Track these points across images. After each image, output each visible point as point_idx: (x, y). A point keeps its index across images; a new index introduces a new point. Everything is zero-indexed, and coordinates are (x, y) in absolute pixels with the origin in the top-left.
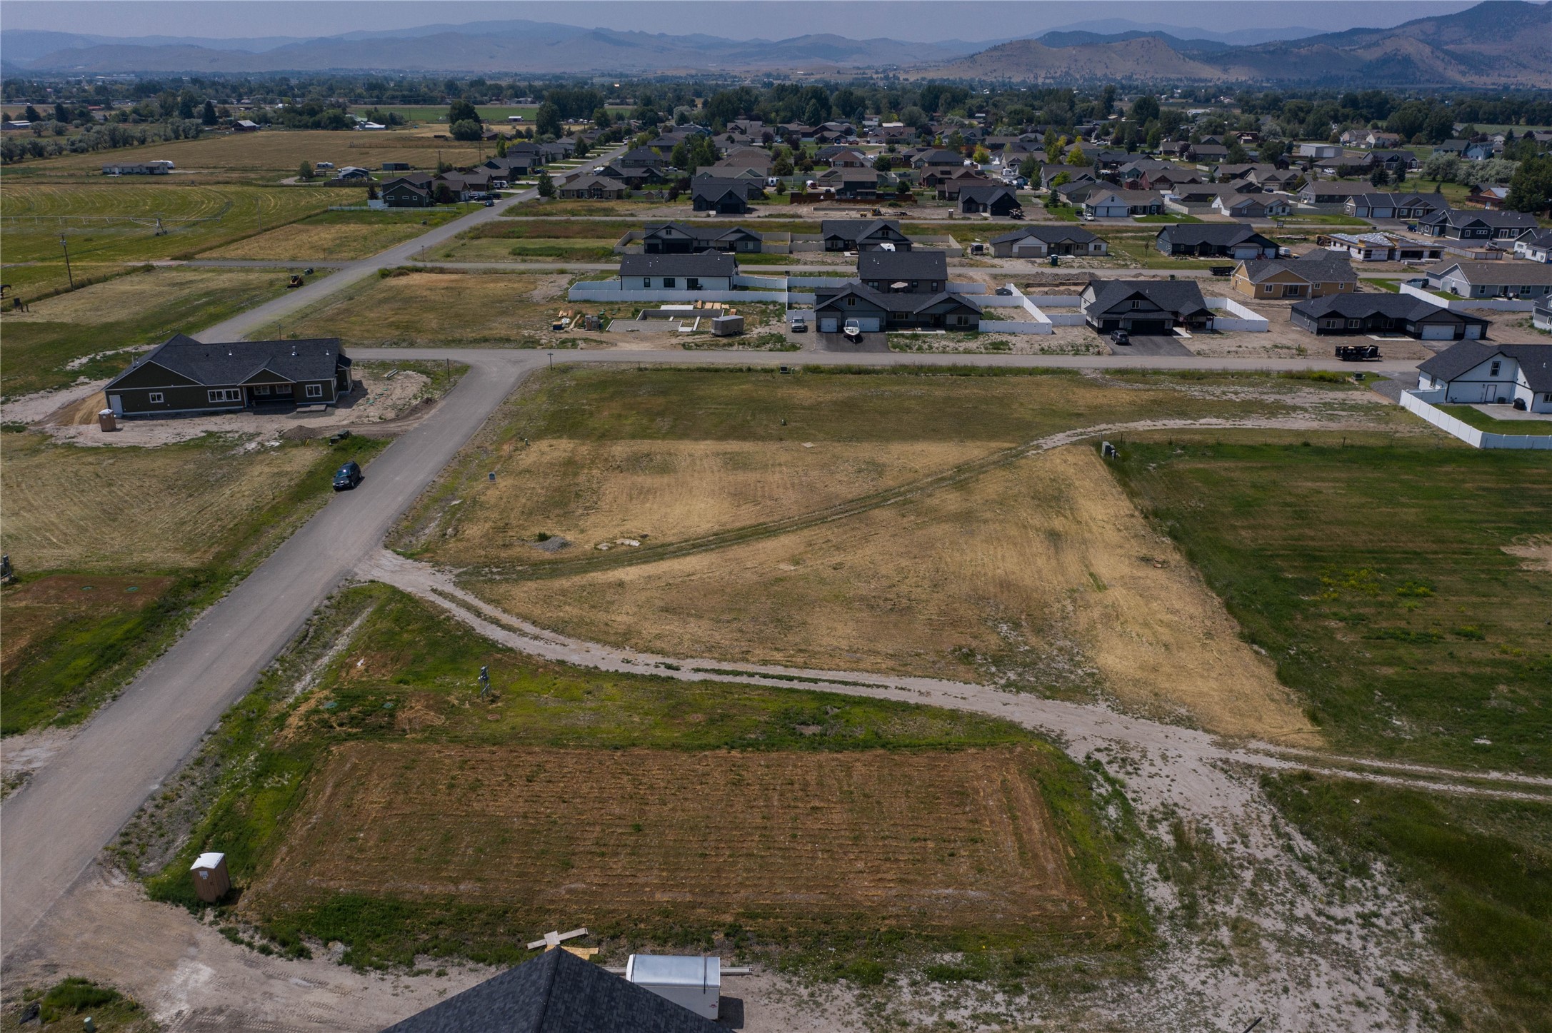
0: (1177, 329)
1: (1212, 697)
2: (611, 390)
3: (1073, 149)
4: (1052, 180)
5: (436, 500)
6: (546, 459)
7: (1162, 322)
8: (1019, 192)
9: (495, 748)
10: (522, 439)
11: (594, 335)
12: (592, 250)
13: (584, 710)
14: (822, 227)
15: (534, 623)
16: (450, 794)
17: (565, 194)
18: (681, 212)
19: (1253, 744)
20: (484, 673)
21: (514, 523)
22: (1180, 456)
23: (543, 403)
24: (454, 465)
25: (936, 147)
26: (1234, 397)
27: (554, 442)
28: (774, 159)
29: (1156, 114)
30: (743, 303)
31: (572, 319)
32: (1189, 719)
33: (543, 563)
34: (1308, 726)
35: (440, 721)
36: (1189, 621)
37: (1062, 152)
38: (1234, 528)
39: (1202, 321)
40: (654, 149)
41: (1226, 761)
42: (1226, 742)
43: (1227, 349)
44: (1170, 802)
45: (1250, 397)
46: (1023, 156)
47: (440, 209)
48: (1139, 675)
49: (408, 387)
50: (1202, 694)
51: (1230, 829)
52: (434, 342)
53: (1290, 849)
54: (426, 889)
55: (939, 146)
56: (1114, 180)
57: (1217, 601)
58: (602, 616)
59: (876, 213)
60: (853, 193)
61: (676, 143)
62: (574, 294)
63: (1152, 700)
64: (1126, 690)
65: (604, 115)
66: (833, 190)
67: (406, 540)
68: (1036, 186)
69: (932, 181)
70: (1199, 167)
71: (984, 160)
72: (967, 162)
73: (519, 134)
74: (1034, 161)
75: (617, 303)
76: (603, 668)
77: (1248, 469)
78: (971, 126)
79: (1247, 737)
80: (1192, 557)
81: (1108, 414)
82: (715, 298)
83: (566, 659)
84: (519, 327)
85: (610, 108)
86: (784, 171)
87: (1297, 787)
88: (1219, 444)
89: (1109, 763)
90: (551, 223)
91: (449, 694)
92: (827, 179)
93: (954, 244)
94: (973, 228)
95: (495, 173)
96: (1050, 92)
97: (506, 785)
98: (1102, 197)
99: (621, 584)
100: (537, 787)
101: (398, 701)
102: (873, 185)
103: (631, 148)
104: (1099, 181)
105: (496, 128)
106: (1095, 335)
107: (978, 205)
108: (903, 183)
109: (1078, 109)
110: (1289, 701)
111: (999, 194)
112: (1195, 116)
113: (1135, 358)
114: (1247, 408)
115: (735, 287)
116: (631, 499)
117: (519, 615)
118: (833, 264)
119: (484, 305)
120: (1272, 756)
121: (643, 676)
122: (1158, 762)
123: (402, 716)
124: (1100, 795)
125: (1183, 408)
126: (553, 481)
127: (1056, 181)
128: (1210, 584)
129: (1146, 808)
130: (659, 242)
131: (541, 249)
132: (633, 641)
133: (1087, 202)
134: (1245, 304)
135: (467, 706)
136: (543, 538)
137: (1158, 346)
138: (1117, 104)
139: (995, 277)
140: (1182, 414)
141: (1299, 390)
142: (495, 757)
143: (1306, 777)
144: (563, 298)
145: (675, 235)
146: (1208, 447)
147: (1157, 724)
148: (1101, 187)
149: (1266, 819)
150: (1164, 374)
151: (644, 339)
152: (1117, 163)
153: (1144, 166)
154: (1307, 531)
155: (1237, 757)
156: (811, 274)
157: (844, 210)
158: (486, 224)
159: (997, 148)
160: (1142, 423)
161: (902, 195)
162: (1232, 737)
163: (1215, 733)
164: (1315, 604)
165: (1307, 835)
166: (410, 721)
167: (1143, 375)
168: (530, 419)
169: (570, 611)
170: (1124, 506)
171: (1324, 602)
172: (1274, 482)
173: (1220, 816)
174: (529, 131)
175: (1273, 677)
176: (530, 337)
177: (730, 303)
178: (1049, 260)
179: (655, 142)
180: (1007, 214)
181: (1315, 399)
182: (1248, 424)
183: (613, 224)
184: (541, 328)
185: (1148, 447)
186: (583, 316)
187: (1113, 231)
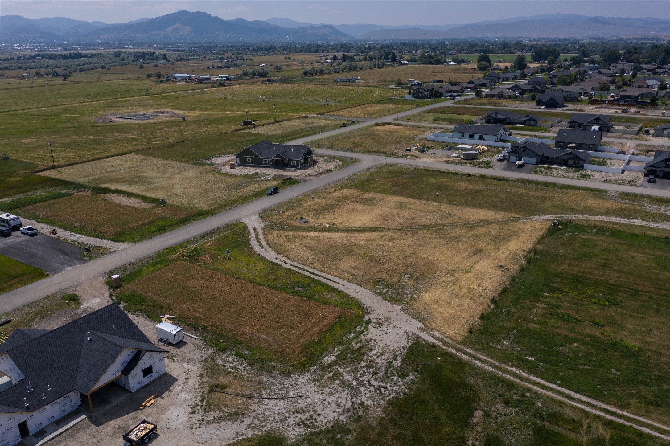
12: (464, 120)
47: (430, 100)
82: (485, 144)
130: (492, 119)
145: (499, 116)
177: (490, 146)
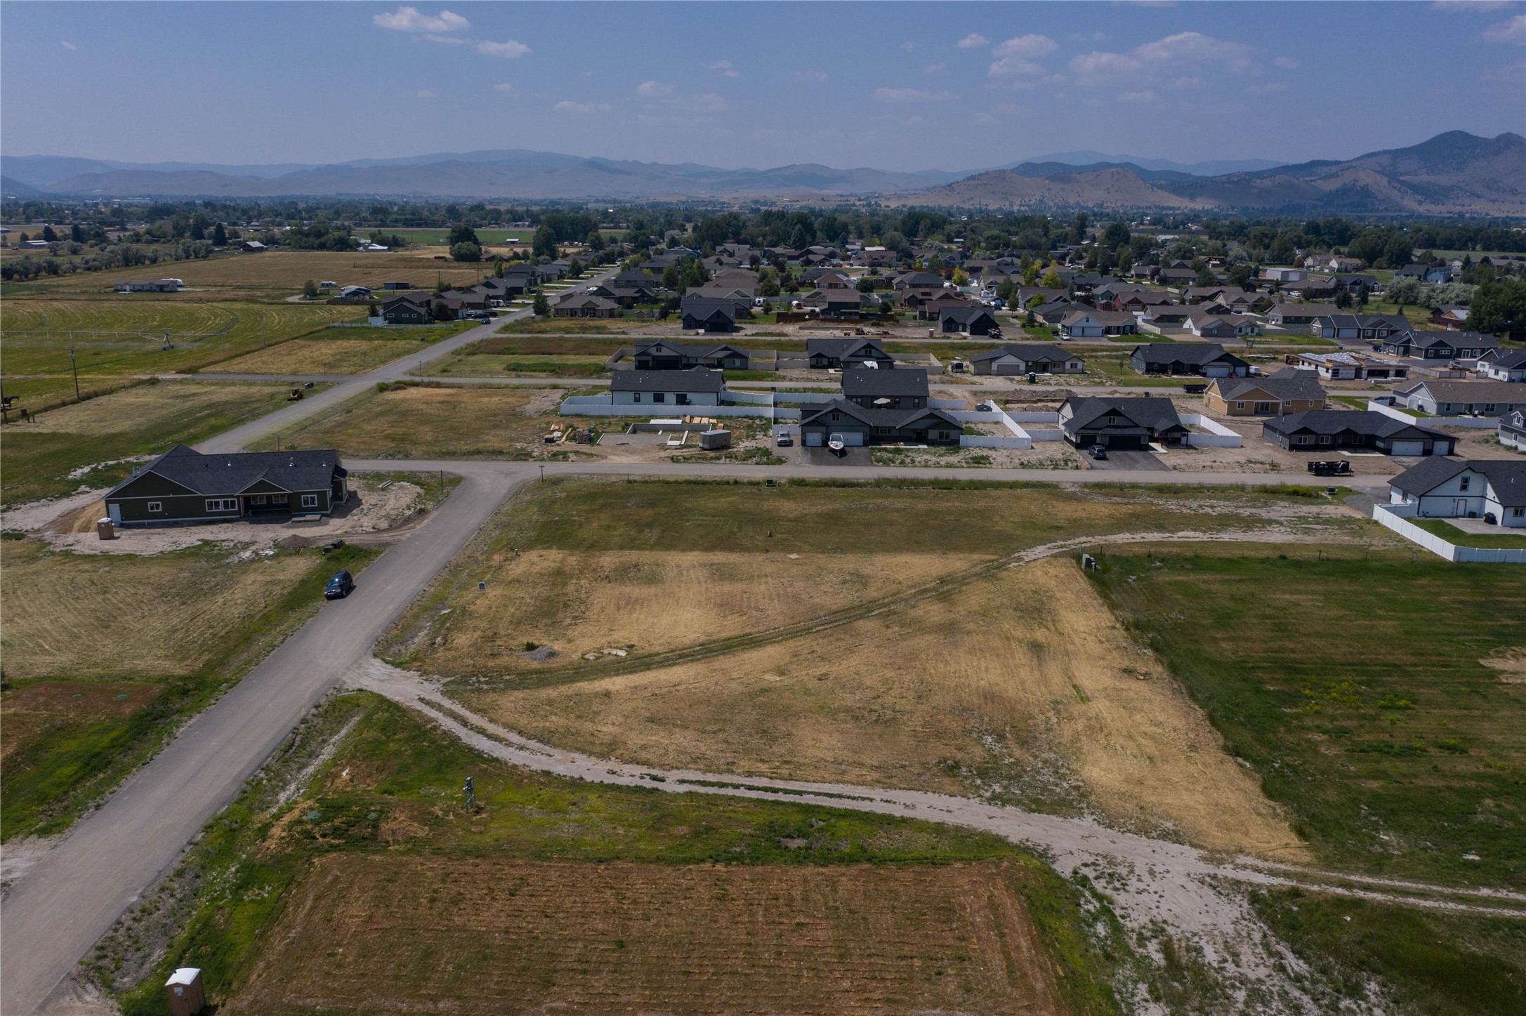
0: (1152, 445)
1: (1198, 810)
2: (601, 501)
3: (1048, 272)
4: (1028, 301)
5: (426, 609)
6: (536, 569)
7: (1138, 438)
8: (997, 313)
9: (478, 861)
10: (512, 549)
11: (585, 448)
12: (585, 366)
13: (568, 821)
14: (808, 345)
15: (520, 733)
16: (431, 908)
17: (560, 313)
18: (670, 330)
19: (1241, 859)
20: (469, 783)
21: (502, 632)
22: (1160, 568)
23: (534, 514)
24: (445, 574)
25: (916, 270)
26: (1210, 511)
27: (544, 552)
28: (761, 280)
29: (1127, 240)
30: (730, 418)
31: (564, 432)
32: (1176, 833)
33: (530, 672)
34: (1295, 840)
35: (422, 832)
36: (1173, 734)
37: (1037, 275)
38: (1214, 640)
39: (1177, 436)
40: (646, 271)
41: (1214, 877)
42: (1214, 857)
43: (1202, 464)
44: (1160, 919)
45: (1226, 511)
46: (1001, 279)
47: (438, 326)
48: (1124, 788)
49: (402, 498)
50: (1188, 808)
51: (1221, 947)
52: (428, 454)
53: (1282, 968)
55: (920, 269)
56: (1088, 302)
57: (1200, 713)
58: (588, 726)
59: (860, 332)
60: (837, 313)
61: (666, 265)
62: (566, 408)
63: (1137, 814)
64: (1112, 803)
65: (598, 238)
66: (817, 310)
67: (395, 649)
68: (1014, 307)
69: (913, 302)
70: (1169, 289)
71: (963, 283)
72: (947, 284)
73: (516, 256)
74: (1011, 283)
75: (608, 417)
76: (588, 779)
77: (1226, 581)
78: (950, 250)
79: (1235, 852)
80: (1174, 670)
81: (1086, 527)
82: (703, 413)
83: (552, 769)
84: (512, 440)
85: (604, 233)
86: (770, 292)
87: (1287, 904)
88: (1197, 557)
89: (1097, 878)
90: (545, 340)
91: (434, 805)
92: (812, 299)
93: (935, 362)
94: (953, 347)
95: (492, 292)
96: (1026, 219)
97: (488, 898)
98: (1077, 317)
99: (607, 694)
100: (519, 901)
101: (382, 812)
102: (856, 305)
103: (623, 270)
104: (1074, 303)
105: (494, 250)
106: (1073, 450)
107: (957, 325)
108: (885, 304)
109: (1052, 236)
110: (1276, 815)
111: (977, 314)
112: (1165, 241)
113: (1113, 472)
114: (1224, 521)
115: (722, 403)
116: (619, 609)
117: (505, 725)
118: (818, 380)
119: (478, 418)
120: (1260, 872)
121: (628, 787)
122: (1146, 878)
123: (385, 827)
124: (1088, 911)
125: (1161, 522)
126: (543, 591)
127: (1032, 302)
128: (1193, 696)
129: (1135, 925)
130: (650, 358)
131: (534, 365)
132: (618, 752)
133: (1063, 322)
134: (1217, 420)
135: (451, 817)
136: (531, 647)
137: (1136, 461)
138: (1089, 230)
139: (975, 394)
140: (1160, 528)
141: (1275, 504)
142: (478, 870)
143: (1295, 893)
144: (555, 412)
145: (665, 352)
146: (1186, 559)
147: (1144, 838)
148: (1075, 309)
149: (1257, 937)
150: (1141, 488)
151: (633, 452)
152: (1091, 285)
153: (1116, 288)
154: (1287, 643)
155: (1225, 873)
156: (796, 390)
157: (828, 329)
158: (482, 341)
159: (975, 271)
160: (1121, 535)
161: (884, 315)
162: (1219, 852)
163: (1202, 848)
164: (1297, 717)
165: (1299, 954)
166: (393, 832)
167: (1120, 489)
168: (521, 530)
169: (557, 721)
170: (1105, 617)
171: (1306, 714)
172: (1253, 595)
173: (1210, 934)
174: (525, 253)
175: (1258, 790)
176: (522, 449)
177: (718, 417)
178: (1027, 377)
179: (647, 264)
180: (986, 333)
181: (1290, 513)
182: (1225, 537)
183: (605, 342)
184: (533, 441)
185: (1127, 560)
186: (574, 429)
187: (1088, 350)
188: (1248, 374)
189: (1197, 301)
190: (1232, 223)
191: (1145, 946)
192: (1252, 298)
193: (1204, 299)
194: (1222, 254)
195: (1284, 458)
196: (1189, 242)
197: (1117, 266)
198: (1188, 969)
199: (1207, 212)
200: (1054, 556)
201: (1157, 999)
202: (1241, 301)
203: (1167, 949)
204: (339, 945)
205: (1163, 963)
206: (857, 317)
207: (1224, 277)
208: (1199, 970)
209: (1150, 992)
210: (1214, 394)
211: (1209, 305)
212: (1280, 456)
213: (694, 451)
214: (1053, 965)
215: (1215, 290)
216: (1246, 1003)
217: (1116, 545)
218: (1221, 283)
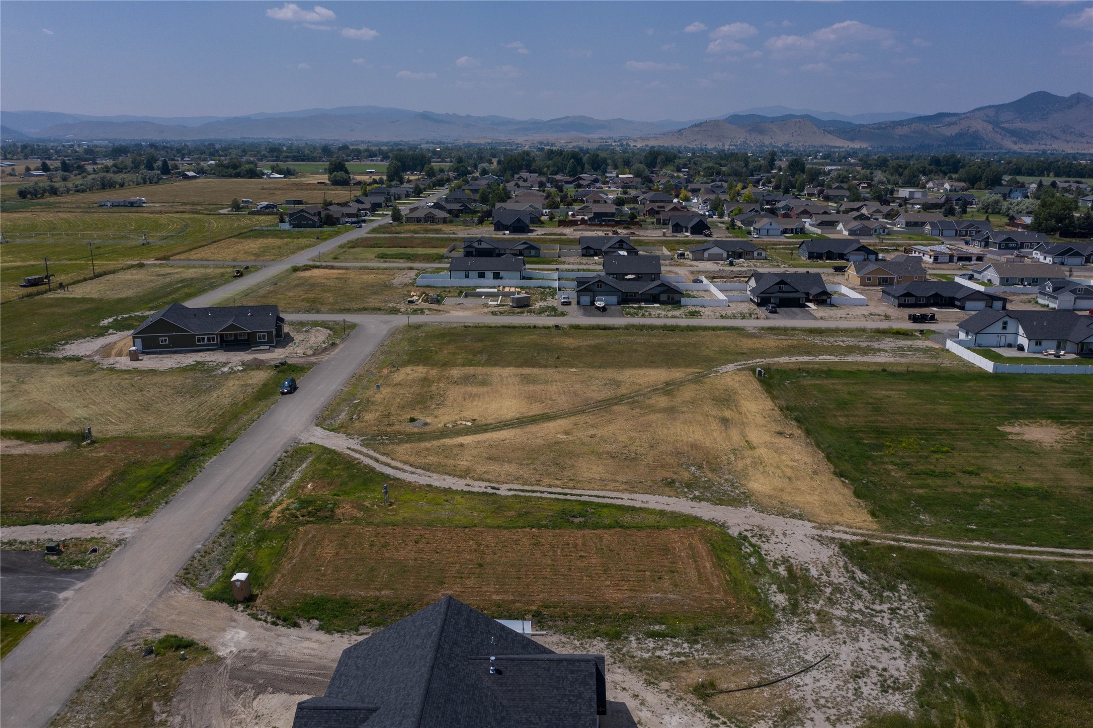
0: (808, 304)
1: (814, 504)
2: (448, 338)
3: (746, 192)
4: (731, 212)
5: (344, 400)
6: (411, 377)
7: (799, 299)
8: (710, 220)
9: (395, 527)
10: (394, 366)
11: (435, 306)
12: (430, 255)
13: (444, 509)
14: (580, 241)
15: (411, 465)
16: (371, 549)
17: (409, 220)
18: (486, 231)
19: (837, 528)
20: (385, 488)
21: (394, 412)
22: (806, 376)
23: (405, 345)
24: (353, 380)
25: (655, 190)
26: (841, 343)
27: (415, 368)
28: (547, 198)
29: (803, 170)
30: (530, 288)
31: (420, 297)
32: (800, 515)
33: (414, 434)
34: (870, 518)
35: (360, 515)
36: (804, 466)
37: (739, 194)
38: (835, 416)
39: (824, 298)
40: (467, 191)
41: (821, 536)
42: (821, 526)
43: (839, 316)
44: (787, 556)
45: (851, 343)
46: (713, 197)
47: (327, 229)
48: (772, 493)
49: (319, 337)
50: (809, 503)
51: (820, 568)
52: (332, 310)
53: (853, 578)
54: (363, 594)
55: (657, 190)
56: (773, 212)
57: (821, 455)
58: (452, 462)
59: (615, 233)
60: (600, 219)
61: (481, 188)
62: (420, 281)
63: (779, 505)
64: (764, 501)
65: (432, 169)
66: (586, 218)
67: (328, 422)
68: (721, 215)
69: (652, 212)
70: (830, 204)
71: (687, 199)
72: (675, 200)
73: (375, 182)
74: (720, 200)
75: (448, 287)
76: (454, 488)
77: (846, 384)
78: (678, 177)
79: (834, 524)
80: (808, 432)
81: (762, 353)
82: (511, 285)
83: (432, 484)
84: (386, 301)
85: (436, 165)
86: (553, 206)
87: (860, 548)
88: (830, 370)
89: (752, 537)
90: (401, 238)
91: (365, 501)
92: (582, 211)
93: (666, 252)
94: (679, 242)
95: (361, 206)
96: (732, 154)
97: (403, 545)
98: (764, 222)
99: (462, 445)
100: (421, 546)
101: (335, 504)
102: (613, 215)
103: (450, 191)
104: (762, 213)
105: (359, 178)
106: (756, 307)
107: (682, 227)
108: (633, 214)
109: (751, 167)
110: (860, 506)
111: (696, 220)
112: (830, 171)
113: (781, 321)
114: (850, 350)
115: (524, 278)
116: (465, 400)
117: (401, 461)
118: (587, 264)
119: (362, 288)
120: (847, 533)
121: (478, 492)
122: (781, 537)
123: (338, 511)
124: (746, 552)
125: (808, 350)
126: (416, 389)
127: (734, 212)
128: (818, 446)
129: (773, 558)
130: (473, 248)
131: (395, 254)
132: (471, 475)
133: (754, 226)
134: (853, 289)
135: (376, 507)
136: (412, 420)
137: (796, 314)
138: (777, 163)
139: (692, 272)
140: (808, 353)
141: (884, 340)
142: (395, 532)
143: (866, 543)
144: (412, 284)
145: (484, 246)
146: (822, 371)
147: (781, 517)
148: (763, 217)
149: (841, 564)
150: (798, 330)
151: (466, 309)
152: (776, 201)
153: (792, 203)
154: (880, 418)
155: (827, 534)
156: (573, 270)
157: (594, 231)
158: (358, 239)
159: (695, 191)
160: (783, 358)
161: (632, 221)
162: (825, 524)
163: (815, 522)
164: (881, 457)
165: (864, 571)
166: (343, 514)
167: (785, 331)
168: (398, 355)
169: (432, 459)
170: (769, 404)
171: (886, 456)
172: (862, 391)
173: (815, 563)
174: (381, 179)
175: (852, 494)
176: (394, 307)
177: (521, 287)
178: (727, 262)
179: (467, 187)
180: (701, 233)
181: (893, 345)
182: (850, 359)
183: (442, 239)
184: (400, 302)
185: (785, 372)
186: (427, 295)
187: (770, 244)
188: (877, 259)
189: (847, 211)
190: (879, 157)
191: (777, 568)
192: (886, 209)
193: (852, 210)
194: (869, 180)
195: (894, 312)
196: (847, 171)
197: (794, 187)
198: (800, 578)
199: (861, 150)
200: (739, 370)
201: (782, 592)
202: (878, 211)
203: (790, 569)
204: (322, 566)
205: (786, 575)
206: (613, 223)
207: (868, 195)
208: (806, 579)
209: (778, 588)
210: (851, 272)
211: (856, 214)
212: (892, 311)
213: (506, 308)
214: (724, 575)
215: (861, 204)
216: (831, 593)
217: (779, 364)
218: (865, 199)
